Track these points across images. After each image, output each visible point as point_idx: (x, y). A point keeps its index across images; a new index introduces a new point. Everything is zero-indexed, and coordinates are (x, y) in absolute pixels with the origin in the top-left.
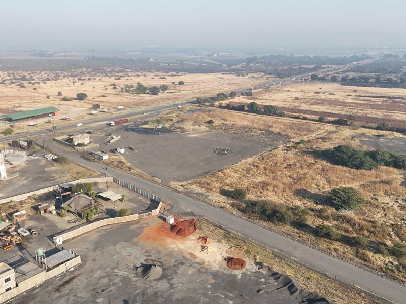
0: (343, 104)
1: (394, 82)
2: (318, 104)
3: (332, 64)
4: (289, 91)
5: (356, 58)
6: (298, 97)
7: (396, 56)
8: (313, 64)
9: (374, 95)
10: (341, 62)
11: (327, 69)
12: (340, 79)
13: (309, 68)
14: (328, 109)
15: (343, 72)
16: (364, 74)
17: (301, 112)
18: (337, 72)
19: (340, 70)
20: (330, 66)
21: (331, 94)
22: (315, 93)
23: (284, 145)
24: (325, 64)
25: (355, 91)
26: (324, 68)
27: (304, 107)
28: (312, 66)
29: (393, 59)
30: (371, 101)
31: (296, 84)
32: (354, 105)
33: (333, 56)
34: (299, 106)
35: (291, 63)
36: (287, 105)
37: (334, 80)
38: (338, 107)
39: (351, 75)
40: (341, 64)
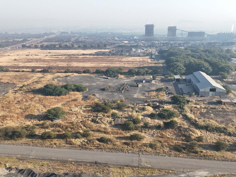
0: (44, 61)
1: (68, 46)
2: (30, 62)
3: (33, 38)
4: (9, 55)
5: (46, 34)
6: (16, 59)
7: (67, 33)
8: (21, 38)
9: (60, 54)
10: (38, 36)
11: (31, 41)
12: (39, 46)
13: (20, 41)
14: (36, 64)
15: (40, 42)
16: (53, 43)
17: (20, 67)
18: (37, 42)
19: (38, 41)
20: (32, 39)
21: (36, 55)
22: (26, 55)
23: (13, 90)
24: (29, 38)
25: (49, 53)
26: (29, 40)
27: (21, 64)
28: (21, 40)
29: (66, 34)
30: (59, 58)
31: (13, 51)
32: (50, 61)
33: (33, 33)
34: (18, 64)
35: (7, 38)
36: (10, 64)
37: (36, 47)
38: (42, 63)
39: (46, 44)
40: (39, 38)
